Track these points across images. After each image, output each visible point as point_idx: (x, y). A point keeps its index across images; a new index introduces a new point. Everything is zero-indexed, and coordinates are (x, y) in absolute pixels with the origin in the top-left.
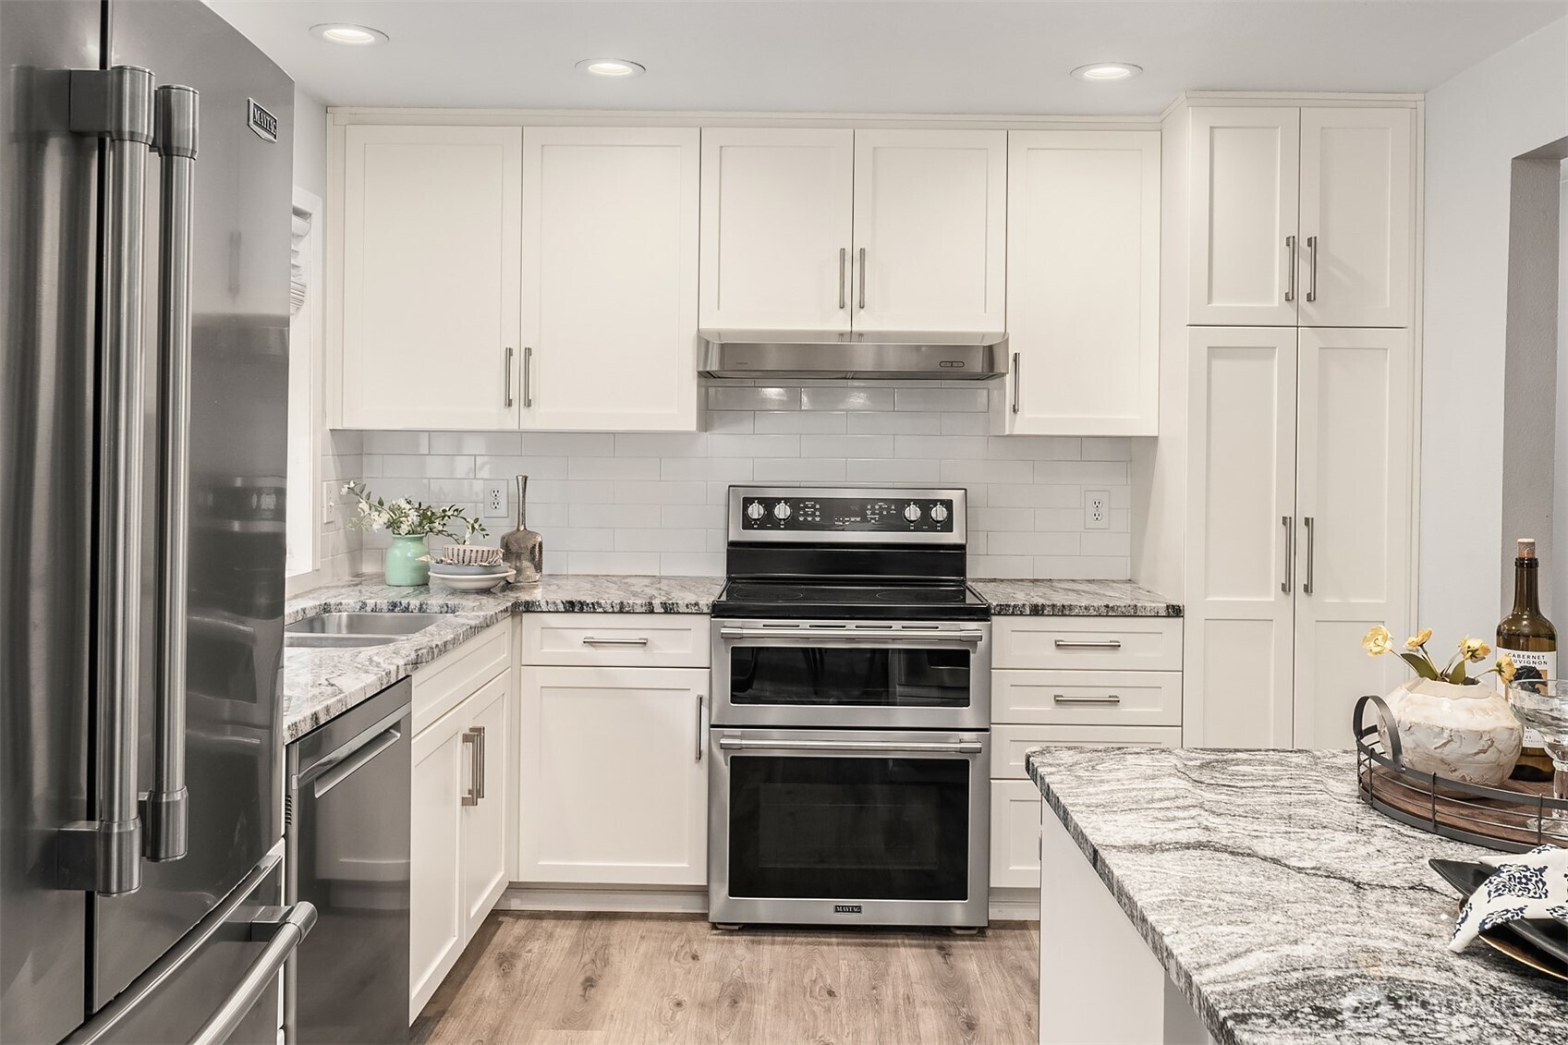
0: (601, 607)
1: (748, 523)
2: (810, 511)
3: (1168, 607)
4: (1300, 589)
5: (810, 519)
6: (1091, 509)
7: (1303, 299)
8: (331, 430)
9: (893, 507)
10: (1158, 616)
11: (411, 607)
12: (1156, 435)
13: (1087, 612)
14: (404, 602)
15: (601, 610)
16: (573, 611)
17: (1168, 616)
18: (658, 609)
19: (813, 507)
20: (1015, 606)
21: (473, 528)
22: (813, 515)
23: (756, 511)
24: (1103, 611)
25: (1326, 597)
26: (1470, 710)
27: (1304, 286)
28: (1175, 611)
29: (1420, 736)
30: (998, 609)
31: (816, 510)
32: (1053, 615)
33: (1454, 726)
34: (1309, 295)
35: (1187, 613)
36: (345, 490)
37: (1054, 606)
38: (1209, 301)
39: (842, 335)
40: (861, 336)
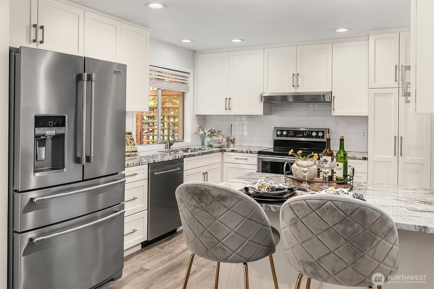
0: (238, 151)
1: (277, 136)
2: (291, 133)
3: (363, 157)
5: (291, 135)
6: (362, 134)
7: (400, 81)
8: (196, 115)
9: (310, 133)
10: (360, 159)
11: (203, 149)
12: (367, 115)
14: (202, 148)
15: (238, 152)
16: (233, 152)
17: (363, 160)
18: (249, 152)
19: (292, 132)
21: (221, 135)
22: (292, 134)
23: (279, 133)
27: (401, 78)
28: (365, 159)
30: (321, 156)
31: (293, 133)
35: (368, 159)
36: (198, 127)
38: (375, 82)
39: (294, 93)
40: (299, 93)
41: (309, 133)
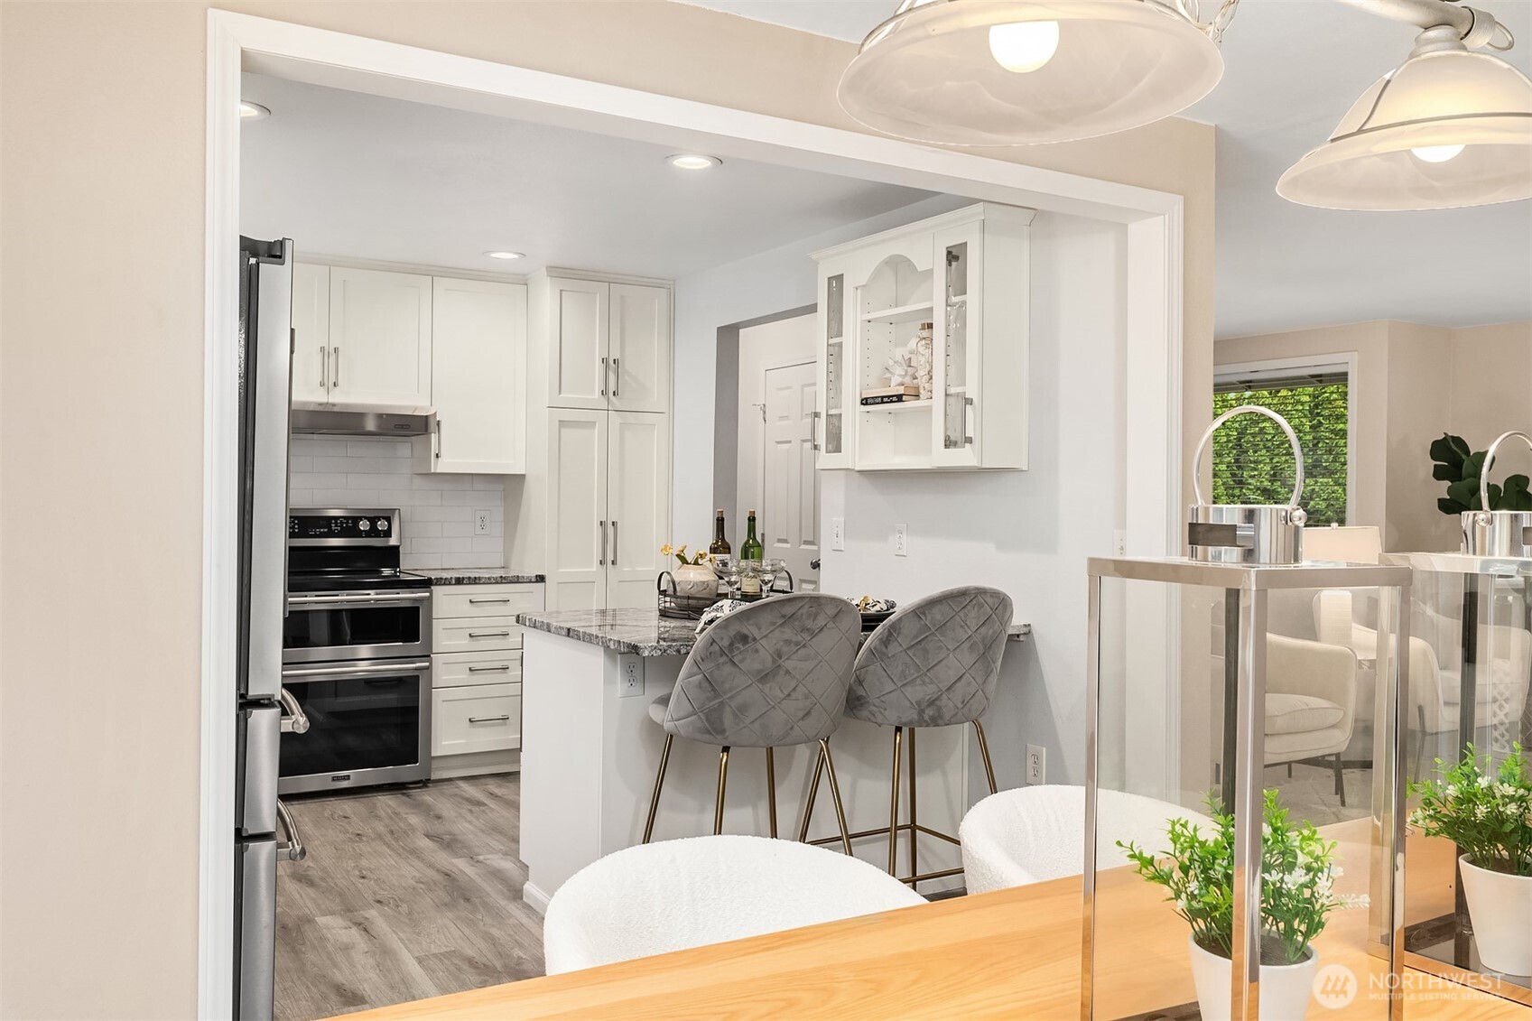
3: (536, 576)
4: (610, 563)
6: (479, 522)
7: (611, 394)
9: (350, 522)
10: (531, 582)
12: (525, 473)
13: (489, 581)
17: (537, 582)
20: (446, 579)
24: (499, 580)
25: (624, 568)
26: (700, 574)
27: (612, 388)
28: (541, 579)
29: (682, 584)
30: (434, 581)
31: (296, 524)
32: (469, 584)
33: (695, 580)
34: (614, 392)
35: (547, 580)
37: (469, 578)
38: (560, 393)
39: (321, 404)
40: (334, 405)
41: (348, 526)
